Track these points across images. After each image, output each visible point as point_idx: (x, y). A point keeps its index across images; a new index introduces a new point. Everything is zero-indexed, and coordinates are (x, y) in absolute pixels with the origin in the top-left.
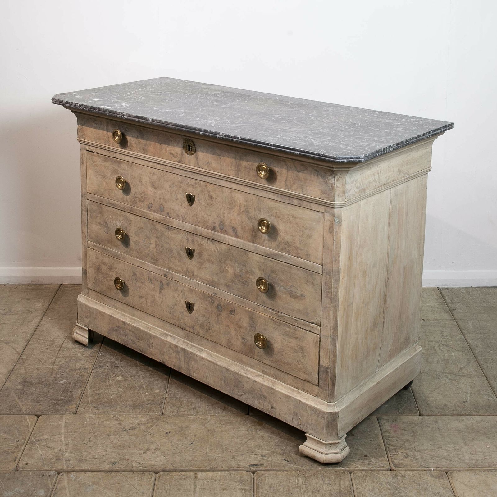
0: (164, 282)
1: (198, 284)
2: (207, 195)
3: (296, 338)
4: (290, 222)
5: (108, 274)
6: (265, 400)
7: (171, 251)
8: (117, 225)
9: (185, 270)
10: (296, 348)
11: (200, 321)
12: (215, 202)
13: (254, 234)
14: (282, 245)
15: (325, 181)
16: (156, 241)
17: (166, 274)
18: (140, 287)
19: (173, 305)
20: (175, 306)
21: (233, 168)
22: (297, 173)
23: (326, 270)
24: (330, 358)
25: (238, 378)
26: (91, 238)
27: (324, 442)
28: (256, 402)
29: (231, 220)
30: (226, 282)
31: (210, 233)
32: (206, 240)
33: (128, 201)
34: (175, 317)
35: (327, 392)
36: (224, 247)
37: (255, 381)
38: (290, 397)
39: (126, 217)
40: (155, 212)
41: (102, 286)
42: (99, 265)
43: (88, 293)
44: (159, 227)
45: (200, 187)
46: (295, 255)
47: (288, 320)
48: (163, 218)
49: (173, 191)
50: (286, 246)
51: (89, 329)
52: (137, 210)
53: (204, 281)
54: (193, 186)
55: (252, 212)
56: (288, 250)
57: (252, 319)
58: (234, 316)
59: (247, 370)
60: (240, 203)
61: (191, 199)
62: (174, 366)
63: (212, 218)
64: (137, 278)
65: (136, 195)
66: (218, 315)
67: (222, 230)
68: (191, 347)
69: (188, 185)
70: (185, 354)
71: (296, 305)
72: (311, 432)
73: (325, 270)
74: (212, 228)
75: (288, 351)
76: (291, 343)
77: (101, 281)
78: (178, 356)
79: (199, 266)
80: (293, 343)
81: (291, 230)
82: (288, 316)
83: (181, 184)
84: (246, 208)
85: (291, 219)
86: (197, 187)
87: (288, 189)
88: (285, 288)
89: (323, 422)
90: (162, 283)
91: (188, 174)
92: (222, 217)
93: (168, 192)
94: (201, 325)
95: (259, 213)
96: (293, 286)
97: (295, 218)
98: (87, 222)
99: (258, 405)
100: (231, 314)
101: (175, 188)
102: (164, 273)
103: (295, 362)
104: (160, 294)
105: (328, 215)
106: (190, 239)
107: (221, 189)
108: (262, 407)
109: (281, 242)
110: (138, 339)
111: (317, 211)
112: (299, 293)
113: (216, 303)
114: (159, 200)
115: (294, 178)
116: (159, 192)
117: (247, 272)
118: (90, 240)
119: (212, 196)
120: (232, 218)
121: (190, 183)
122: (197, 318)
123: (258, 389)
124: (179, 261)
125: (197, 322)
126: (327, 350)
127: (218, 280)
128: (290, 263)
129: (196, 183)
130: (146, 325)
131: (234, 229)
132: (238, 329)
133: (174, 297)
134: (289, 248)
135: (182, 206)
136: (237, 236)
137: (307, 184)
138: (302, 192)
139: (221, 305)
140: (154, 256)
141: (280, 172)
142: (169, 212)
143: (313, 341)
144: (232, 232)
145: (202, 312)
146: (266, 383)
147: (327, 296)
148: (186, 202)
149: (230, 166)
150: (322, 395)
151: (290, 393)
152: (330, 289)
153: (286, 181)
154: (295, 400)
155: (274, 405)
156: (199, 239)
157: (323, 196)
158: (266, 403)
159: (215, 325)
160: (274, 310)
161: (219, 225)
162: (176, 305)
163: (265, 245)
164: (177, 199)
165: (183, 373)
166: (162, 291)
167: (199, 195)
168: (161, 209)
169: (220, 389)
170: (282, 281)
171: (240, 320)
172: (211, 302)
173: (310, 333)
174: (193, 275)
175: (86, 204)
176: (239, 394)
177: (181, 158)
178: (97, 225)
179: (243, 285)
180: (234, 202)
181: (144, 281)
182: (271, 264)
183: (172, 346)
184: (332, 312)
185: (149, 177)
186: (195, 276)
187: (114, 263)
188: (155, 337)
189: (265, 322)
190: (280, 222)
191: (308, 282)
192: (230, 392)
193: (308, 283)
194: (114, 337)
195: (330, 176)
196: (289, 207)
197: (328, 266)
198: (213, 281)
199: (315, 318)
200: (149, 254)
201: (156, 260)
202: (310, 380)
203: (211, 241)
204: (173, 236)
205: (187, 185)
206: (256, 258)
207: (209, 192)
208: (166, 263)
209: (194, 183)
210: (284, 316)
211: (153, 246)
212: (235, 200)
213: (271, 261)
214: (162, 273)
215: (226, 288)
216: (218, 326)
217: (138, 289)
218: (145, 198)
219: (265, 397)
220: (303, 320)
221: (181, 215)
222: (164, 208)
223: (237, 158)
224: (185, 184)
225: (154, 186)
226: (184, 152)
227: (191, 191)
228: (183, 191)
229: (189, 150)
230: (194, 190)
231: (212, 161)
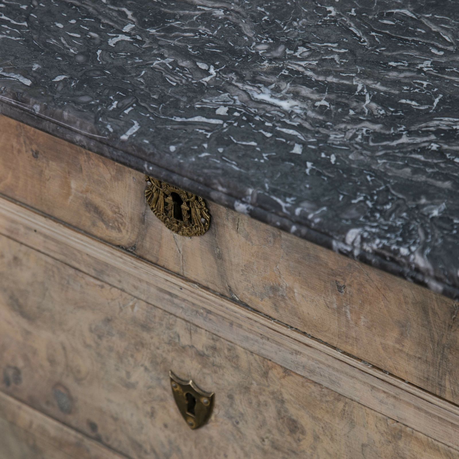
12: (313, 449)
21: (409, 346)
45: (237, 367)
49: (111, 349)
54: (200, 355)
61: (193, 404)
69: (178, 348)
83: (145, 335)
86: (220, 367)
93: (88, 346)
101: (119, 343)
107: (340, 407)
114: (46, 364)
116: (44, 336)
119: (294, 421)
121: (185, 341)
129: (214, 349)
142: (95, 421)
148: (172, 409)
149: (395, 334)
164: (128, 385)
167: (231, 397)
168: (61, 401)
177: (141, 235)
205: (172, 343)
207: (282, 402)
209: (207, 348)
221: (154, 451)
222: (71, 399)
223: (435, 313)
224: (165, 337)
225: (20, 306)
226: (151, 214)
227: (193, 373)
228: (154, 361)
229: (178, 215)
230: (206, 371)
231: (297, 290)
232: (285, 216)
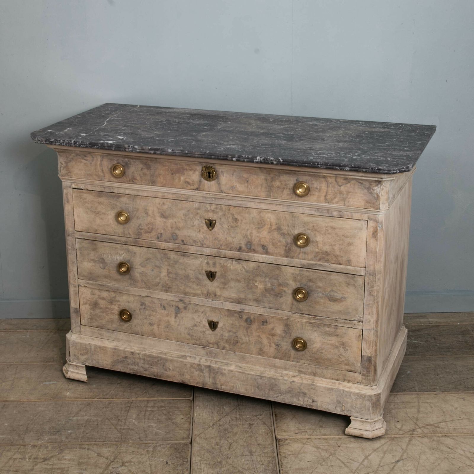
0: (180, 306)
1: (222, 303)
2: (231, 218)
3: (337, 335)
4: (329, 234)
5: (108, 308)
6: (305, 396)
7: (187, 277)
8: (117, 259)
9: (205, 292)
10: (337, 344)
11: (225, 336)
12: (241, 223)
13: (287, 248)
14: (320, 255)
15: (370, 191)
16: (168, 270)
17: (182, 299)
18: (150, 316)
19: (192, 327)
20: (195, 328)
21: (263, 189)
22: (339, 187)
23: (369, 271)
24: (373, 348)
25: (274, 382)
26: (82, 276)
27: (370, 421)
28: (295, 400)
29: (261, 238)
30: (255, 297)
31: (236, 253)
32: (230, 261)
33: (131, 233)
34: (196, 337)
35: (370, 378)
36: (252, 265)
37: (293, 381)
38: (332, 389)
39: (128, 250)
40: (165, 241)
41: (101, 321)
42: (96, 301)
43: (80, 331)
44: (172, 255)
45: (222, 210)
46: (333, 262)
47: (327, 321)
48: (177, 246)
49: (189, 218)
50: (324, 256)
51: (86, 365)
52: (143, 242)
53: (229, 300)
54: (213, 211)
55: (285, 229)
56: (326, 259)
57: (287, 326)
58: (265, 326)
59: (282, 373)
60: (271, 222)
61: (211, 224)
62: (198, 383)
63: (238, 239)
64: (146, 307)
65: (140, 227)
66: (247, 328)
67: (250, 249)
68: (216, 363)
69: (207, 211)
70: (210, 371)
71: (336, 307)
72: (356, 414)
73: (367, 272)
74: (238, 248)
75: (329, 348)
76: (331, 341)
77: (100, 316)
78: (201, 374)
79: (223, 286)
80: (334, 340)
81: (329, 241)
82: (327, 318)
83: (199, 211)
84: (278, 225)
85: (330, 231)
86: (218, 212)
87: (328, 203)
88: (323, 294)
89: (368, 404)
90: (179, 308)
91: (207, 200)
92: (250, 237)
93: (182, 220)
94: (227, 340)
95: (293, 228)
96: (332, 290)
97: (334, 229)
98: (76, 261)
99: (298, 402)
100: (263, 325)
101: (191, 216)
102: (180, 299)
103: (336, 357)
104: (175, 318)
105: (372, 222)
106: (211, 262)
107: (247, 210)
108: (302, 403)
109: (319, 252)
110: (151, 365)
111: (360, 220)
112: (338, 296)
113: (245, 317)
114: (170, 229)
115: (335, 192)
116: (170, 221)
117: (280, 285)
118: (81, 278)
119: (236, 219)
120: (261, 236)
121: (209, 209)
122: (222, 335)
123: (297, 388)
124: (197, 285)
125: (222, 338)
126: (370, 341)
127: (246, 296)
128: (329, 270)
129: (216, 208)
130: (159, 351)
131: (263, 247)
132: (271, 337)
133: (193, 319)
134: (328, 257)
135: (200, 231)
136: (267, 253)
137: (349, 196)
138: (344, 204)
139: (250, 318)
140: (166, 283)
141: (319, 188)
142: (183, 239)
143: (356, 335)
144: (262, 250)
145: (227, 328)
146: (305, 382)
147: (370, 294)
148: (205, 227)
149: (260, 188)
150: (364, 381)
151: (332, 386)
152: (373, 287)
153: (325, 196)
154: (338, 390)
155: (315, 399)
156: (222, 261)
157: (368, 205)
158: (306, 399)
159: (243, 338)
160: (311, 315)
161: (246, 245)
162: (196, 325)
163: (300, 257)
164: (193, 226)
165: (208, 388)
166: (179, 315)
167: (220, 219)
168: (174, 238)
169: (253, 395)
170: (320, 287)
171: (273, 329)
172: (238, 317)
173: (352, 329)
174: (215, 295)
175: (74, 243)
176: (275, 396)
177: (200, 185)
178: (90, 262)
179: (275, 297)
180: (264, 221)
181: (155, 309)
182: (307, 274)
183: (194, 366)
184: (375, 307)
185: (157, 208)
186: (217, 296)
187: (115, 296)
188: (171, 361)
189: (302, 326)
190: (317, 234)
191: (349, 284)
192: (265, 396)
193: (349, 286)
194: (119, 368)
195: (375, 186)
196: (328, 220)
197: (372, 268)
198: (240, 298)
199: (357, 315)
200: (159, 283)
201: (169, 288)
202: (353, 370)
203: (237, 261)
204: (190, 262)
205: (205, 210)
206: (290, 270)
207: (233, 215)
208: (181, 288)
209: (214, 208)
210: (323, 319)
211: (164, 273)
212: (265, 219)
213: (308, 271)
214: (177, 299)
215: (255, 302)
216: (247, 338)
217: (148, 317)
218: (152, 229)
219: (305, 394)
220: (343, 319)
221: (200, 241)
222: (177, 236)
223: (268, 180)
224: (204, 210)
225: (164, 215)
226: (202, 179)
227: (211, 216)
228: (201, 217)
229: (209, 177)
230: (214, 214)
231: (238, 185)
232: (244, 158)
